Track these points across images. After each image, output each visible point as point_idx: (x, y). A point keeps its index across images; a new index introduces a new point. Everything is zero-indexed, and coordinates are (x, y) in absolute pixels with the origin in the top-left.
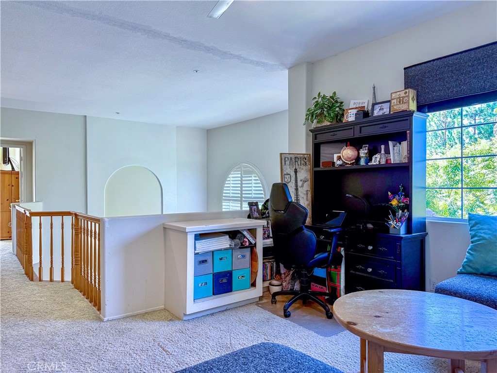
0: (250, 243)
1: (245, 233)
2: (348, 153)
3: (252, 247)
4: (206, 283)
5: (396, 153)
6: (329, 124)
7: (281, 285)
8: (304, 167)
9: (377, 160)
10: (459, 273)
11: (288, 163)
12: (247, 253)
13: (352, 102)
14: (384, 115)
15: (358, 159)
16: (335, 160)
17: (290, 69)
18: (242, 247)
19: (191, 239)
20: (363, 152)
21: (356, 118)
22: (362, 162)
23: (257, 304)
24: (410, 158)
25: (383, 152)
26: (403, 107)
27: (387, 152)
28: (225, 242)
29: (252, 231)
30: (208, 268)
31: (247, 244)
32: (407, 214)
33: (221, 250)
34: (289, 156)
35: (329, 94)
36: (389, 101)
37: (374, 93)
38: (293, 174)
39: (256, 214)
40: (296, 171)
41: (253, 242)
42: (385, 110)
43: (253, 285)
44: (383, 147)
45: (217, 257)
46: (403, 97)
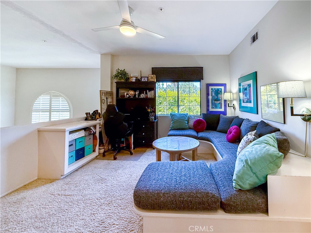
0: (94, 132)
1: (92, 128)
2: (132, 93)
3: (94, 134)
4: (72, 156)
5: (150, 94)
6: (124, 81)
7: (104, 148)
8: (110, 97)
9: (143, 96)
10: (170, 130)
11: (103, 95)
12: (92, 137)
13: (132, 75)
14: (145, 81)
15: (135, 95)
16: (125, 95)
17: (101, 54)
18: (90, 134)
19: (67, 133)
20: (137, 93)
21: (136, 81)
22: (137, 96)
24: (155, 97)
25: (145, 93)
26: (153, 80)
27: (146, 93)
28: (82, 134)
29: (95, 127)
30: (73, 148)
31: (92, 132)
32: (154, 114)
33: (80, 137)
34: (104, 92)
35: (123, 70)
36: (148, 77)
37: (141, 73)
38: (106, 99)
40: (107, 98)
41: (95, 131)
42: (146, 80)
43: (94, 151)
44: (145, 92)
45: (78, 142)
46: (153, 77)
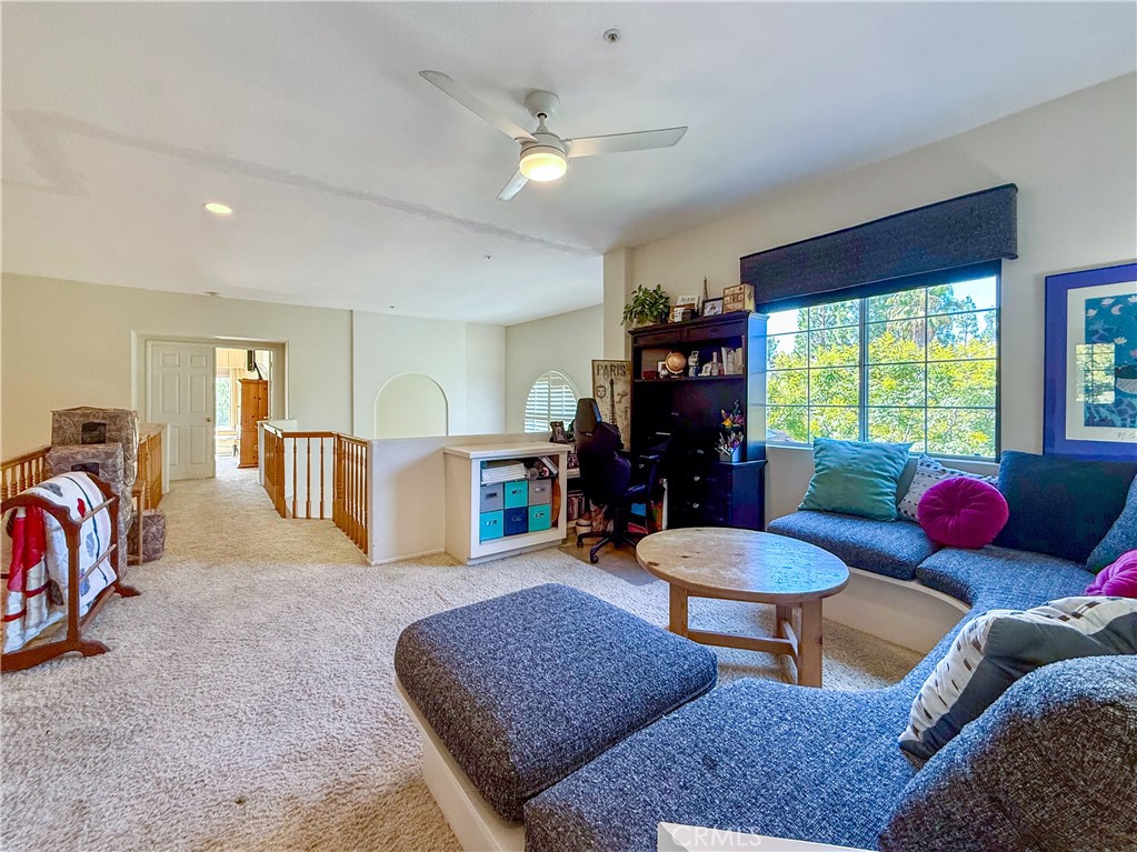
0: (551, 473)
1: (544, 460)
2: (674, 360)
3: (554, 478)
4: (495, 522)
5: (729, 362)
6: (652, 324)
7: (591, 525)
8: (622, 378)
9: (708, 370)
11: (601, 372)
12: (548, 484)
13: (680, 298)
14: (715, 315)
15: (687, 368)
16: (660, 370)
17: (605, 254)
18: (541, 477)
19: (476, 466)
20: (692, 361)
21: (683, 318)
22: (691, 373)
23: (559, 548)
24: (745, 369)
25: (715, 360)
26: (738, 306)
27: (720, 360)
28: (518, 472)
29: (554, 459)
30: (497, 503)
31: (547, 474)
32: (742, 438)
33: (514, 481)
34: (604, 364)
35: (652, 288)
36: (722, 299)
37: (706, 288)
38: (608, 386)
39: (561, 437)
40: (612, 383)
41: (555, 472)
42: (717, 309)
43: (555, 524)
44: (715, 354)
45: (509, 490)
46: (738, 294)
